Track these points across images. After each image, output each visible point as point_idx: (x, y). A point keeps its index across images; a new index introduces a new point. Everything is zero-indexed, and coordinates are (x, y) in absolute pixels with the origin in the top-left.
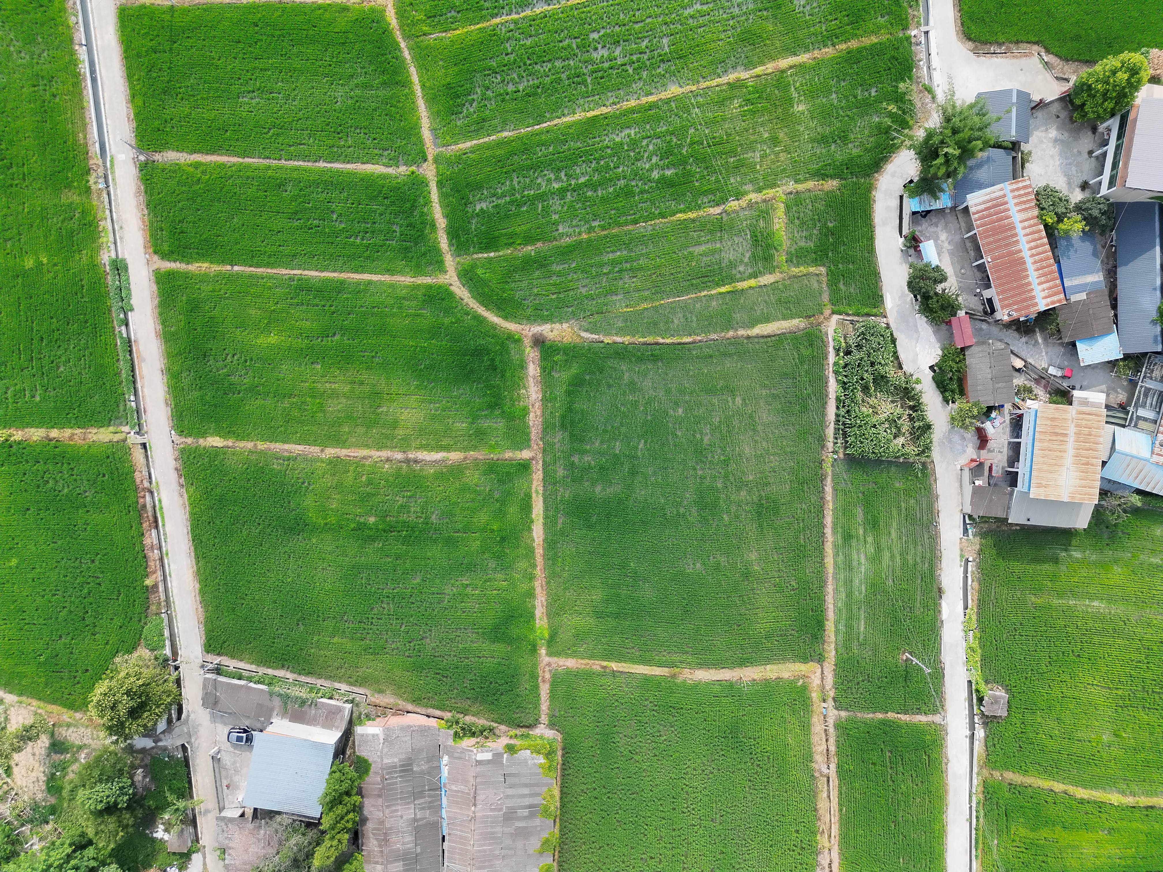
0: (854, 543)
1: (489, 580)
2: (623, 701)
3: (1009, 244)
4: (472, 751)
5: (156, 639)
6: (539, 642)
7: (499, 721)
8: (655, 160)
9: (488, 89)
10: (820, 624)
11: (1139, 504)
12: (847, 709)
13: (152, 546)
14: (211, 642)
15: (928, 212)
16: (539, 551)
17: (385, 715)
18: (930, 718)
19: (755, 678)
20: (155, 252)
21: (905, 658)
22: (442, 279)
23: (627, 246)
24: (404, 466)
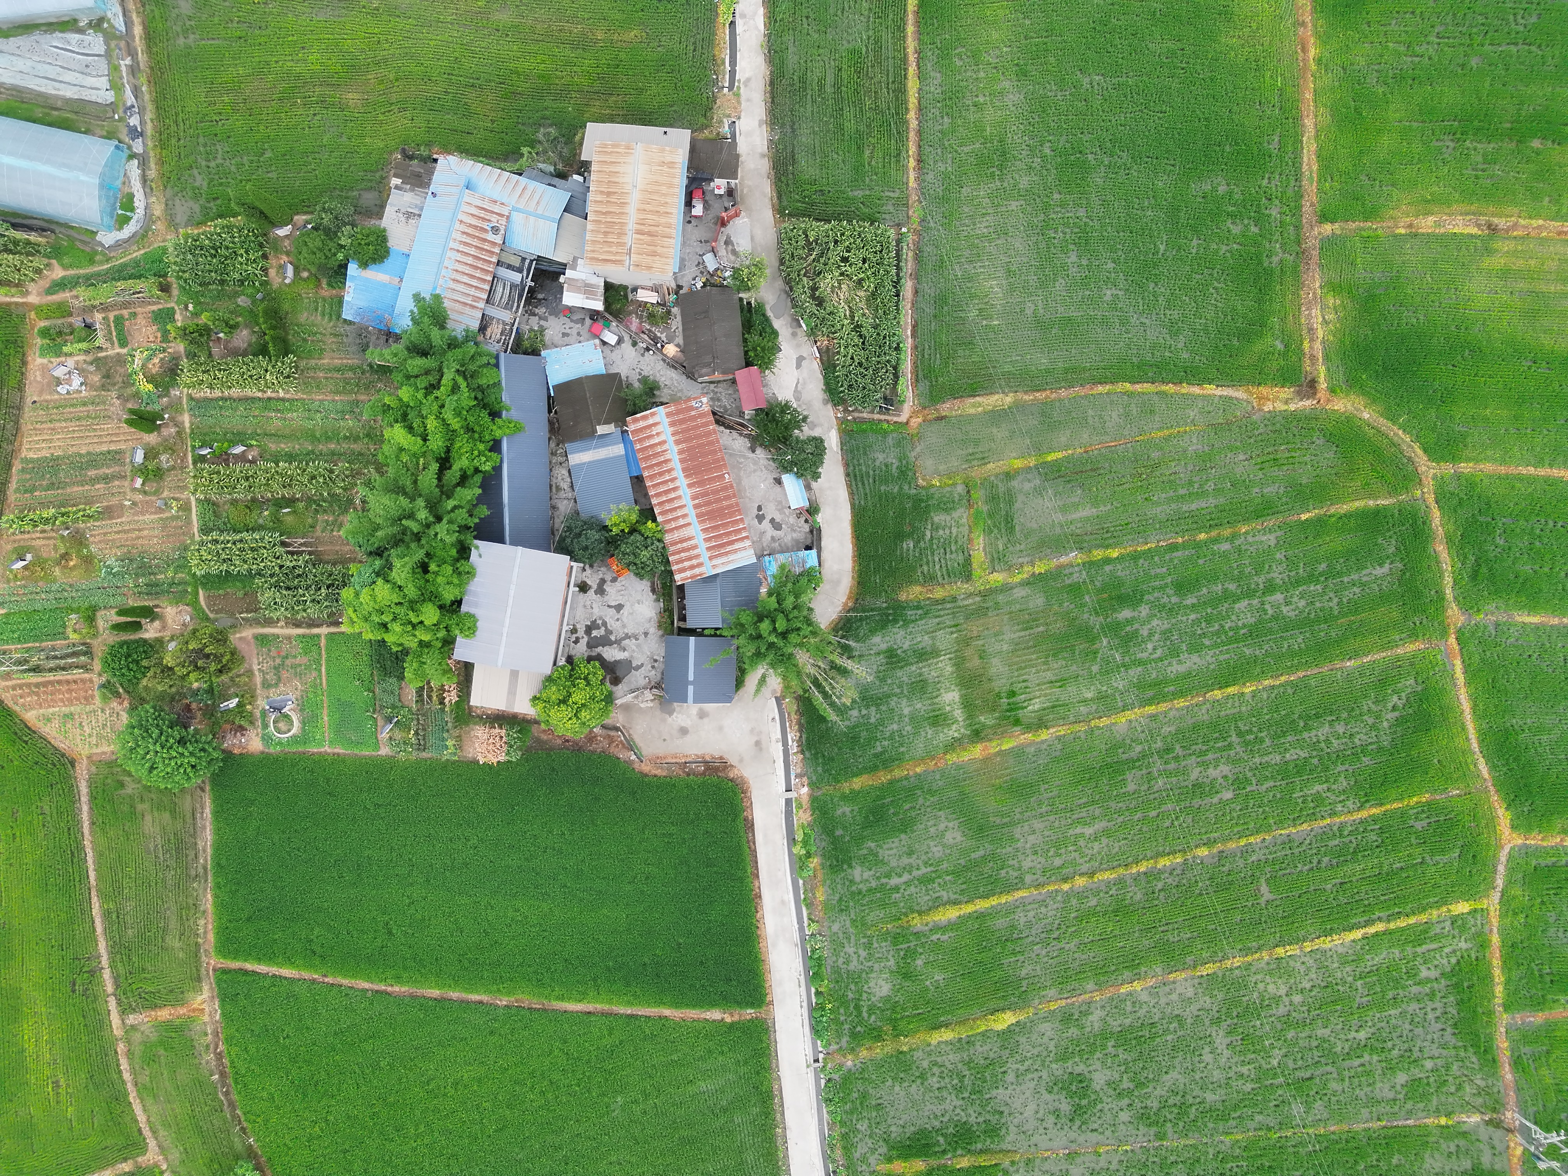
3: (703, 495)
8: (1145, 631)
16: (1308, 96)
22: (1440, 468)
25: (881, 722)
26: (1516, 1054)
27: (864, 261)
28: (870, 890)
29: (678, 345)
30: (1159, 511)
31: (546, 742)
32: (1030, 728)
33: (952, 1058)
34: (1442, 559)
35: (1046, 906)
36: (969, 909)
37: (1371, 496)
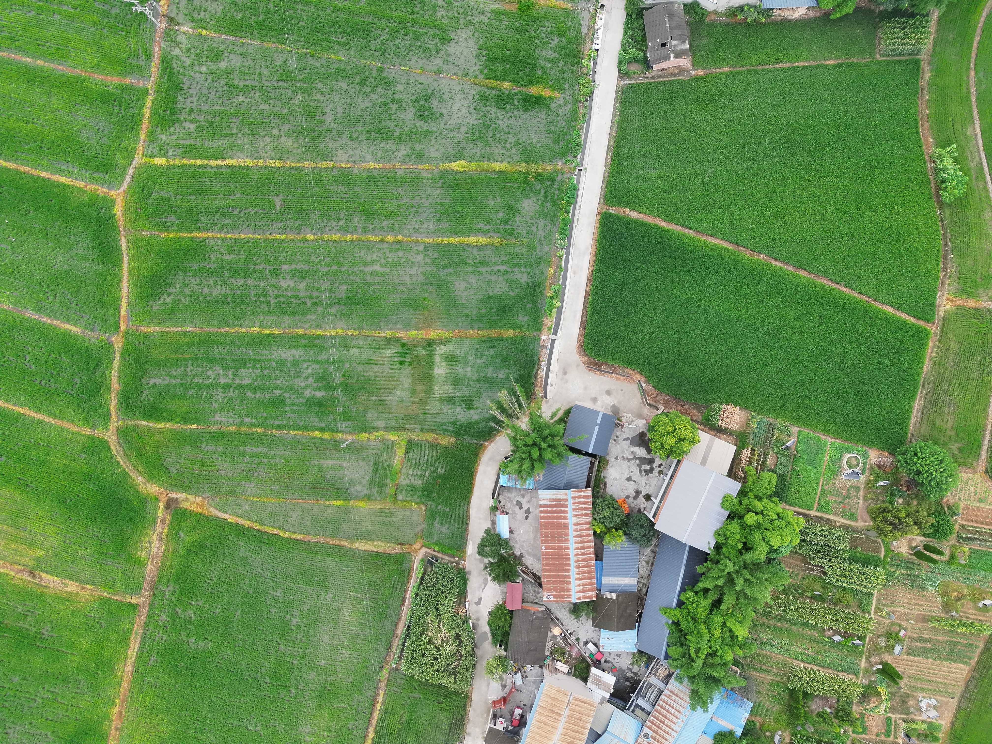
3: (562, 540)
8: (310, 381)
9: (186, 287)
16: (125, 684)
22: (103, 435)
25: (486, 366)
26: (148, 62)
27: (424, 655)
28: (520, 266)
29: (551, 632)
30: (282, 452)
31: (695, 408)
32: (397, 340)
33: (496, 150)
34: (116, 379)
35: (415, 228)
36: (462, 240)
37: (149, 428)
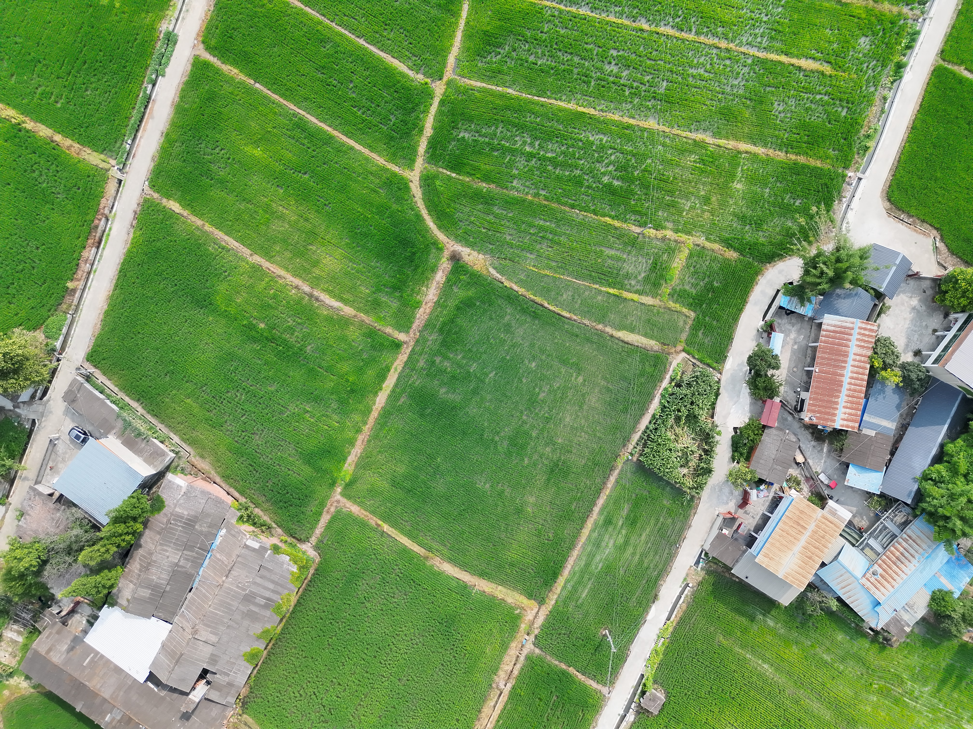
0: (610, 529)
1: (327, 416)
2: (379, 557)
3: (838, 366)
4: (246, 535)
5: (54, 330)
6: (339, 481)
7: (279, 524)
8: (611, 168)
9: (514, 50)
10: (555, 575)
11: (834, 609)
12: (541, 649)
13: (87, 260)
14: (94, 354)
15: (793, 312)
16: (374, 414)
17: (196, 475)
18: (599, 687)
19: (486, 590)
20: (203, 42)
21: (604, 633)
22: (407, 174)
23: (558, 221)
24: (307, 298)
28: (842, 100)
34: (431, 123)
35: (748, 40)
37: (452, 178)
